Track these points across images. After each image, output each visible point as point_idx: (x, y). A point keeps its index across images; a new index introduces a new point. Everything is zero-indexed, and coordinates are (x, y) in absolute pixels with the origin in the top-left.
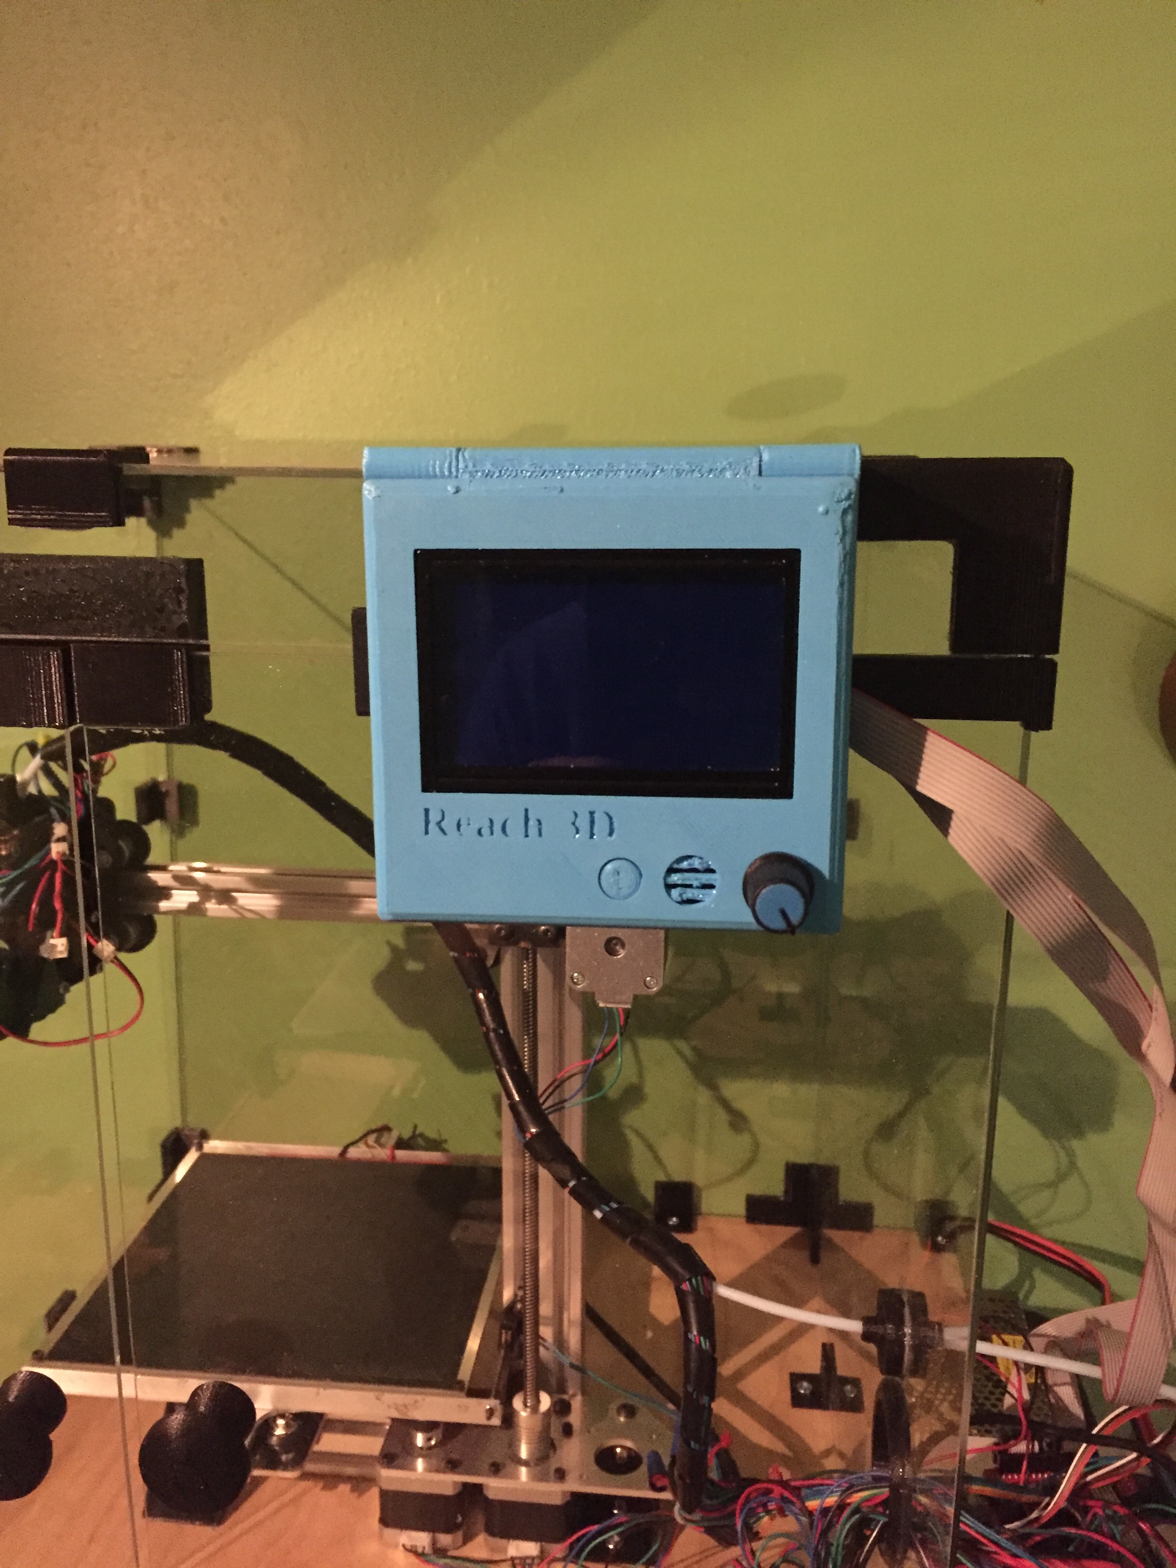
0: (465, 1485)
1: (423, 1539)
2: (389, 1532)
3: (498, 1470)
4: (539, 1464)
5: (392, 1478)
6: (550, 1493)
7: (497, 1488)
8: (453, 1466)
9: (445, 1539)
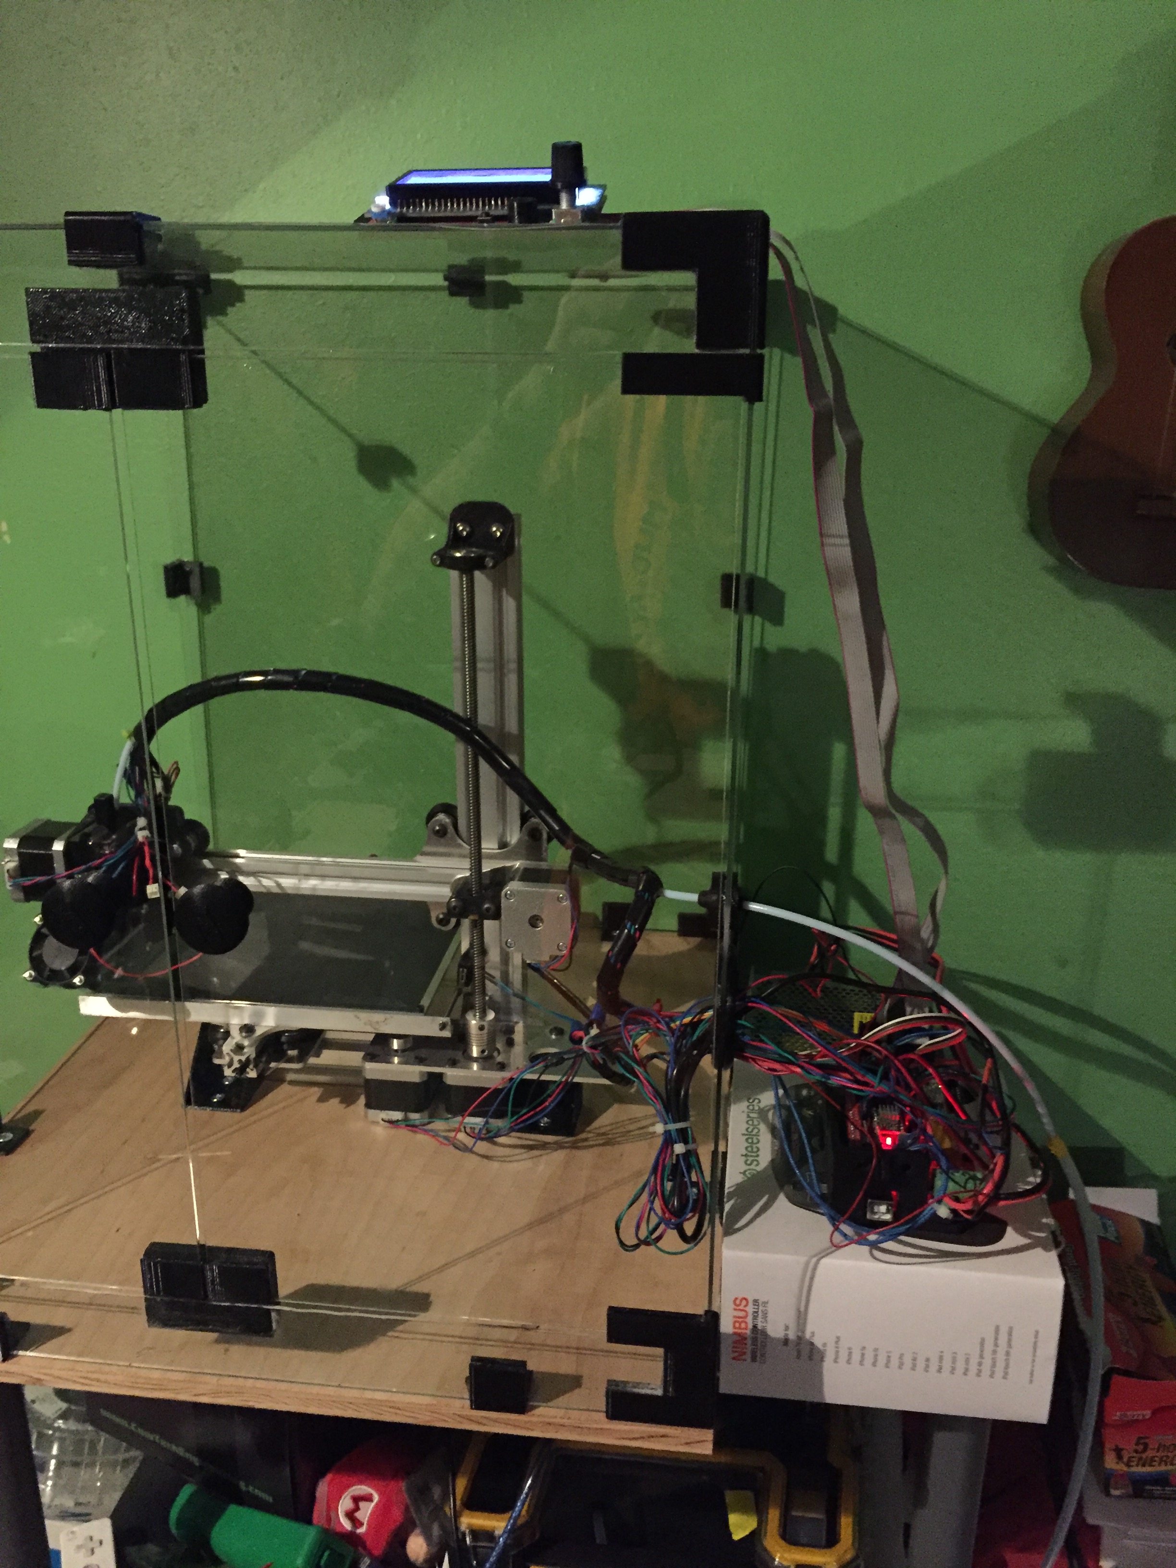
0: (431, 1074)
1: (397, 1115)
2: (372, 1113)
3: (453, 1063)
4: (486, 1060)
5: (374, 1070)
6: (493, 1079)
7: (453, 1076)
8: (421, 1061)
9: (414, 1116)
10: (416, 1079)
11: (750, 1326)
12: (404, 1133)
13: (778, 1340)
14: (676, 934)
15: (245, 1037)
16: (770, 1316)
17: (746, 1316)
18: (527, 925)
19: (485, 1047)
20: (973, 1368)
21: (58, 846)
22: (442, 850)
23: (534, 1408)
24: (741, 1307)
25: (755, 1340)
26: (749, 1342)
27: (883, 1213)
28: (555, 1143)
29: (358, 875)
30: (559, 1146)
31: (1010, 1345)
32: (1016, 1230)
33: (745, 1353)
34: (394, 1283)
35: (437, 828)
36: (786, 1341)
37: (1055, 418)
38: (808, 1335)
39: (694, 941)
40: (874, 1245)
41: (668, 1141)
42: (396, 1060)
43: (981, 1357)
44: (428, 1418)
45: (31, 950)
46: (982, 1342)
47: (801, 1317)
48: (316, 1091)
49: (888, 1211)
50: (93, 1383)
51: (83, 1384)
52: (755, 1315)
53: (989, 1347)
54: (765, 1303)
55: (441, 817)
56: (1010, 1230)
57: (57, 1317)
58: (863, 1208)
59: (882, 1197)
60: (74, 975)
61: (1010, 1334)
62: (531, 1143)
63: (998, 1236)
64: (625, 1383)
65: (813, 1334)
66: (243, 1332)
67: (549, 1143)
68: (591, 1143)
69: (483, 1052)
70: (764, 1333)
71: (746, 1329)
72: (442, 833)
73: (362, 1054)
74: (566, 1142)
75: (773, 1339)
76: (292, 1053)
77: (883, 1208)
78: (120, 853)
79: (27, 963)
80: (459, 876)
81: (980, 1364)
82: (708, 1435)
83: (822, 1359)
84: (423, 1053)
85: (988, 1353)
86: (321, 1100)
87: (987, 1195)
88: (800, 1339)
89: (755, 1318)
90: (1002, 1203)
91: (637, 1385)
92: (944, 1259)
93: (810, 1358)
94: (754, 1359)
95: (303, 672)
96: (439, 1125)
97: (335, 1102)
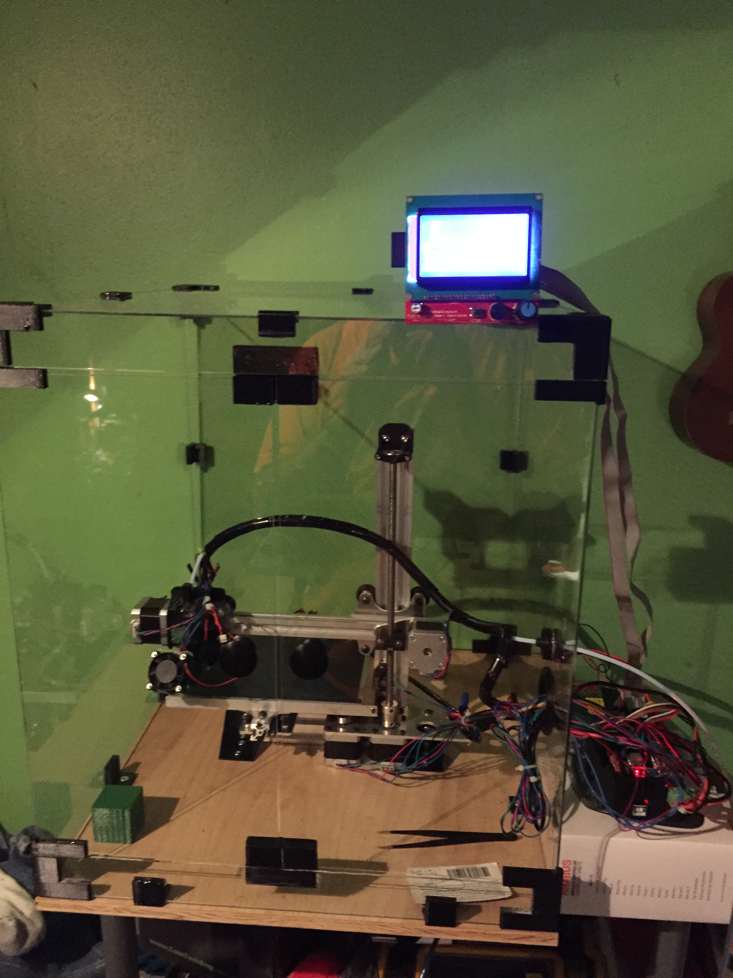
0: (362, 738)
1: (344, 762)
2: (330, 761)
3: (376, 731)
4: (393, 730)
5: (330, 736)
6: (399, 740)
7: (375, 739)
8: (357, 730)
9: (353, 762)
10: (355, 741)
11: (571, 875)
12: (347, 771)
13: (587, 882)
14: (471, 652)
15: (262, 719)
16: (583, 870)
17: (569, 870)
18: (423, 654)
19: (392, 722)
20: (691, 895)
21: (163, 613)
22: (366, 610)
23: (460, 923)
24: (567, 865)
25: (573, 884)
26: (571, 885)
27: (641, 812)
28: (434, 776)
29: (320, 625)
30: (436, 778)
31: (710, 882)
32: (710, 818)
33: (568, 891)
34: (365, 857)
35: (365, 599)
36: (591, 884)
37: (683, 368)
38: (603, 880)
39: (482, 656)
40: (638, 830)
41: (526, 775)
42: (341, 730)
43: (696, 888)
44: (399, 931)
45: (150, 672)
46: (697, 881)
47: (599, 870)
48: (292, 749)
49: (644, 811)
50: (212, 917)
51: (206, 918)
52: (575, 869)
53: (700, 883)
54: (580, 863)
55: (365, 592)
56: (706, 820)
57: (185, 881)
58: (632, 809)
59: (641, 803)
60: (175, 686)
61: (711, 876)
62: (422, 776)
63: (700, 823)
64: (511, 908)
65: (606, 879)
66: (300, 886)
67: (430, 776)
68: (453, 775)
69: (392, 724)
70: (579, 879)
71: (569, 877)
72: (367, 602)
73: (323, 727)
74: (440, 775)
75: (584, 882)
76: (285, 727)
77: (641, 809)
78: (198, 617)
79: (148, 680)
80: (378, 626)
81: (695, 892)
82: (556, 935)
83: (610, 893)
84: (357, 725)
85: (699, 887)
86: (296, 753)
87: (701, 800)
88: (598, 882)
89: (574, 871)
90: (709, 804)
91: (517, 909)
92: (674, 836)
93: (604, 892)
94: (573, 894)
95: (305, 517)
96: (366, 767)
97: (304, 754)
